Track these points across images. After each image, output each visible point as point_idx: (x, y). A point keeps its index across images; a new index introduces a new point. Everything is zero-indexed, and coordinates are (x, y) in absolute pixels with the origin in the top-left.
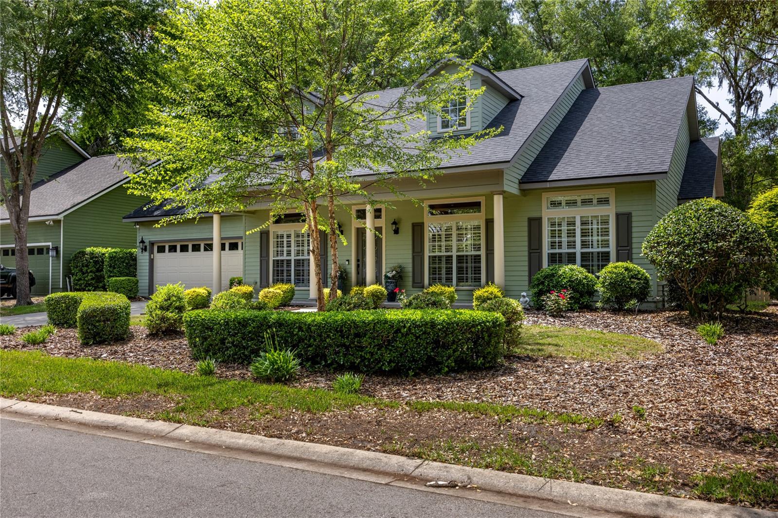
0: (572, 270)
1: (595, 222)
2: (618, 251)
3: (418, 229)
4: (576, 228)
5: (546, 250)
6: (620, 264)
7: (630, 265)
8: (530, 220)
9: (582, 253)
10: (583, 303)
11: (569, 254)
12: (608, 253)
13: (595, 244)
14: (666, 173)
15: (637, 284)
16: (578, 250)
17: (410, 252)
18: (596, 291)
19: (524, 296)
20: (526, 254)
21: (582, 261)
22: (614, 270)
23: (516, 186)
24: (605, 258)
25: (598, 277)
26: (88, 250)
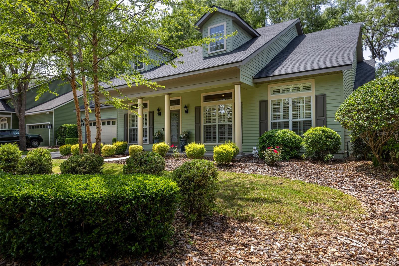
0: (284, 132)
1: (301, 102)
2: (317, 120)
3: (198, 110)
4: (289, 106)
5: (270, 120)
6: (318, 128)
7: (326, 129)
8: (261, 102)
9: (293, 122)
10: (293, 155)
11: (284, 122)
12: (310, 121)
13: (302, 115)
14: (351, 64)
15: (331, 142)
16: (291, 120)
17: (194, 123)
18: (302, 146)
19: (255, 150)
20: (258, 123)
21: (293, 126)
22: (314, 132)
23: (251, 80)
24: (308, 124)
25: (303, 137)
26: (64, 125)
